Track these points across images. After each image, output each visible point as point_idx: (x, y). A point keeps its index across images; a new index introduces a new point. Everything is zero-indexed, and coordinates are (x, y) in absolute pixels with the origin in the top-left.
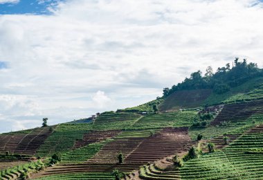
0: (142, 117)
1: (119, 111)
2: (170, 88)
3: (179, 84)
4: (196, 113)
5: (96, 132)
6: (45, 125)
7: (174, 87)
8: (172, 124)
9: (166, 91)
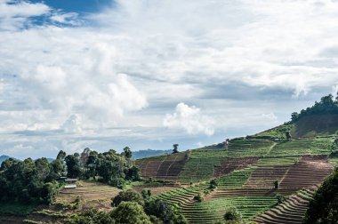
0: (275, 144)
1: (248, 137)
2: (299, 112)
3: (308, 109)
4: (333, 141)
5: (232, 159)
6: (175, 151)
7: (303, 111)
8: (309, 152)
9: (294, 115)
